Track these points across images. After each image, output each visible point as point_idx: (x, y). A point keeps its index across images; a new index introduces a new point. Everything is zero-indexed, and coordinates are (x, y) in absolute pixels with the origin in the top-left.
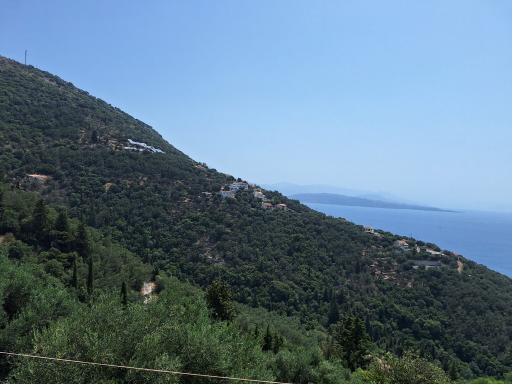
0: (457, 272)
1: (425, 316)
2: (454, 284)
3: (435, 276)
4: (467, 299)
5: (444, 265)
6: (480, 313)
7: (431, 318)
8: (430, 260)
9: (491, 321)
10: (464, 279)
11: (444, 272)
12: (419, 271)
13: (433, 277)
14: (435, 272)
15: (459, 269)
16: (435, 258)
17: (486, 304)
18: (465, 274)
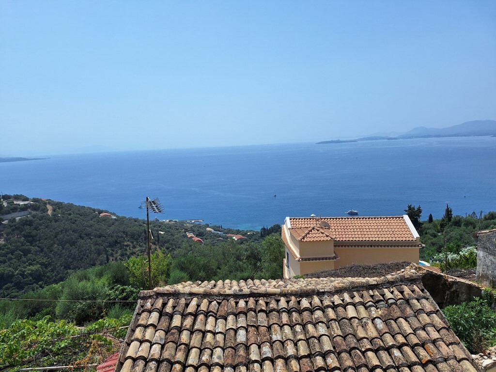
0: (48, 215)
1: (25, 265)
2: (47, 227)
3: (27, 225)
4: (60, 236)
5: (34, 213)
6: (73, 244)
7: (30, 264)
8: (19, 211)
9: (83, 247)
10: (55, 220)
11: (35, 219)
12: (10, 225)
13: (25, 227)
14: (26, 221)
15: (50, 212)
16: (24, 208)
17: (76, 235)
18: (55, 215)
